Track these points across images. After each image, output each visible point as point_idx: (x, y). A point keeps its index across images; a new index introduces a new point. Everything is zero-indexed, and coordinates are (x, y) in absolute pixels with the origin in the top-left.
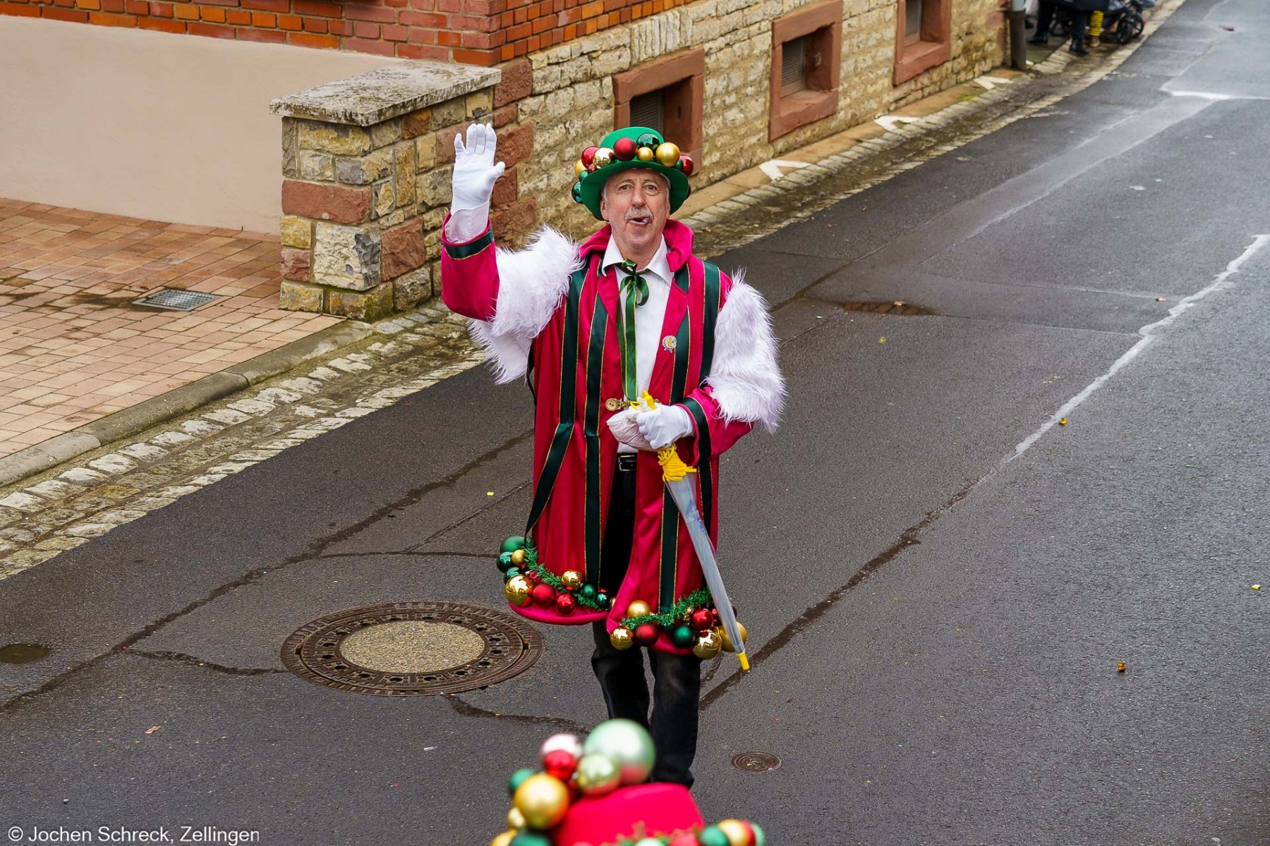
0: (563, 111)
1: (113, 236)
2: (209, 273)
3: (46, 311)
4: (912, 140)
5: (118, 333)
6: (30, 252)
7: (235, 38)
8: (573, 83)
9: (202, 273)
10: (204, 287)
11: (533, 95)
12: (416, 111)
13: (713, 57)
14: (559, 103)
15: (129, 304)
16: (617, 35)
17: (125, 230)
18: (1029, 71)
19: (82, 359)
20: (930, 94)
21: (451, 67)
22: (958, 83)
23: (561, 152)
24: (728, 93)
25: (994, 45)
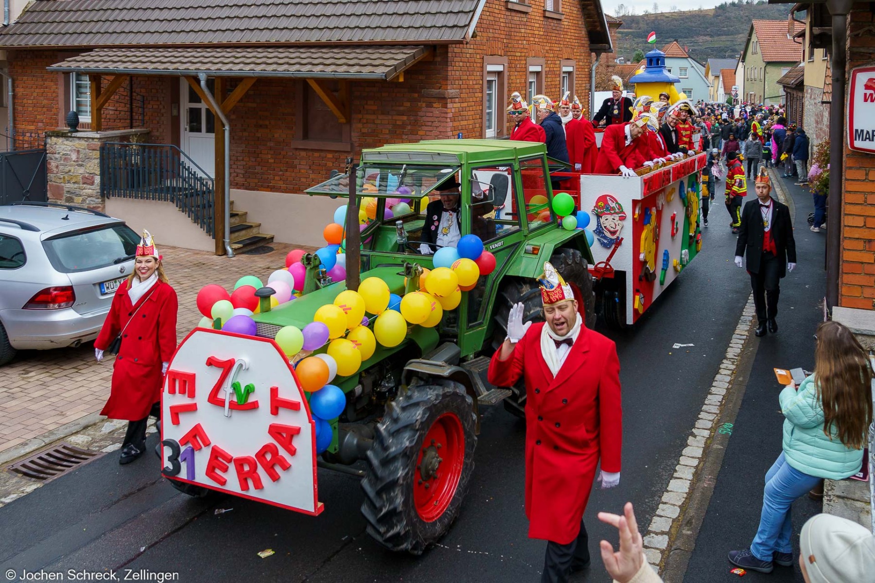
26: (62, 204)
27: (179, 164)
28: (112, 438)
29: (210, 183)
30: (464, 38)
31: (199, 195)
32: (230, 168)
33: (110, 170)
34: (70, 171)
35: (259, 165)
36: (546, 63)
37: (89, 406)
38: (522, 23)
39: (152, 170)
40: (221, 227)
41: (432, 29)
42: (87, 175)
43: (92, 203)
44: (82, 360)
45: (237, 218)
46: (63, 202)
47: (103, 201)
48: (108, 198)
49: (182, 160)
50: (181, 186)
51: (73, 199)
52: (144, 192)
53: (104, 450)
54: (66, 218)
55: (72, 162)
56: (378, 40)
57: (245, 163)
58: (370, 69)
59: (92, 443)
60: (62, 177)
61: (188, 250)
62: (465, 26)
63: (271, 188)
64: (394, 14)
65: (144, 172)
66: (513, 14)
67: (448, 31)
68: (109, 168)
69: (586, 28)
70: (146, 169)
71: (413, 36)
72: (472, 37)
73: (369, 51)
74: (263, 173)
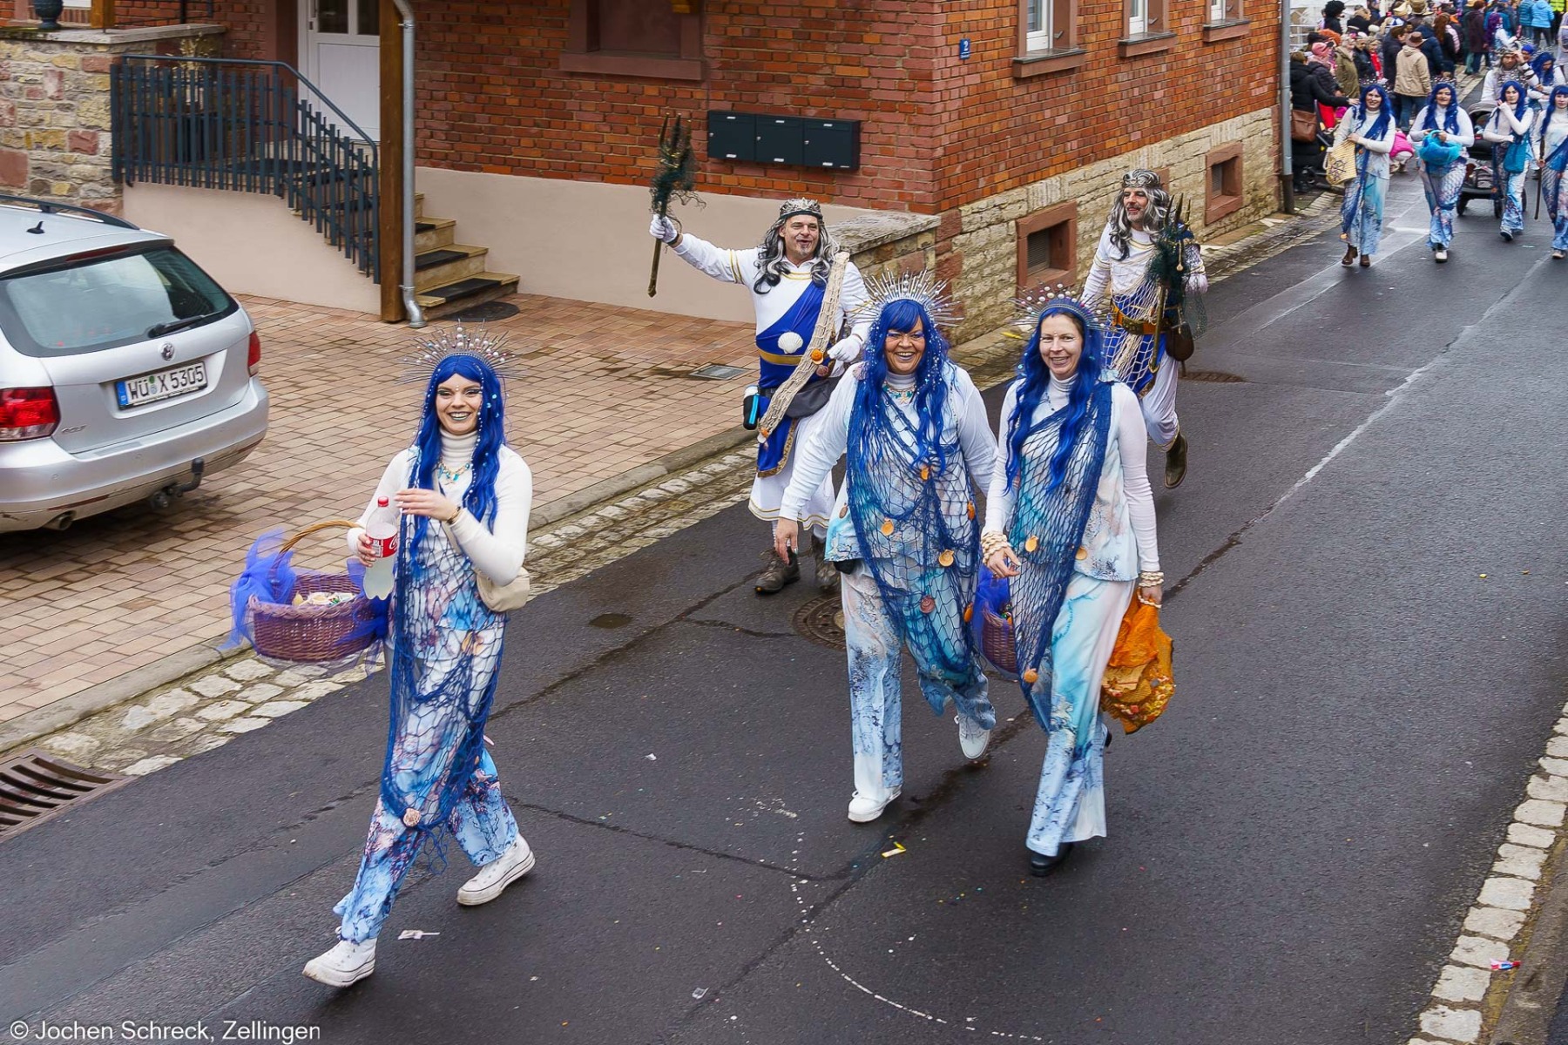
0: (983, 244)
1: (678, 329)
2: (741, 354)
3: (630, 380)
4: (1220, 261)
5: (679, 395)
6: (620, 340)
7: (762, 197)
8: (989, 225)
9: (737, 354)
10: (738, 363)
11: (962, 233)
12: (883, 245)
13: (1083, 207)
14: (980, 238)
15: (686, 375)
16: (1018, 193)
17: (685, 325)
18: (1297, 214)
19: (655, 413)
20: (1230, 230)
21: (906, 215)
22: (1249, 223)
23: (982, 271)
24: (1093, 231)
25: (1273, 197)
26: (23, 196)
27: (297, 107)
28: (147, 742)
29: (368, 151)
31: (342, 179)
32: (416, 116)
33: (135, 119)
34: (41, 120)
35: (483, 111)
37: (93, 668)
39: (233, 119)
40: (393, 256)
42: (81, 130)
43: (93, 195)
44: (75, 561)
45: (430, 233)
46: (26, 193)
47: (119, 191)
48: (130, 185)
49: (301, 98)
50: (300, 159)
51: (49, 186)
52: (214, 171)
53: (130, 771)
54: (38, 230)
55: (47, 101)
57: (451, 108)
59: (102, 753)
60: (23, 133)
61: (315, 308)
63: (513, 166)
65: (213, 122)
68: (131, 114)
70: (219, 118)
74: (493, 131)
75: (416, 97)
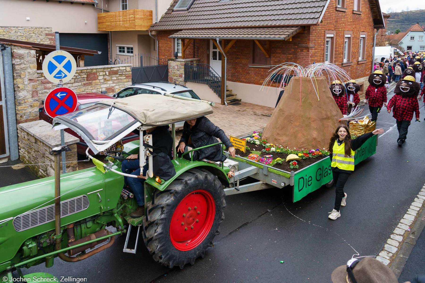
29: (220, 78)
30: (317, 23)
31: (216, 83)
33: (187, 72)
34: (175, 72)
36: (353, 34)
38: (343, 16)
39: (201, 73)
40: (223, 95)
41: (304, 19)
42: (180, 74)
43: (182, 83)
45: (229, 92)
46: (173, 82)
47: (185, 83)
48: (187, 82)
49: (210, 70)
50: (210, 79)
51: (176, 82)
52: (198, 80)
54: (175, 88)
56: (282, 24)
57: (232, 72)
58: (279, 36)
60: (173, 74)
62: (318, 18)
63: (241, 81)
64: (288, 14)
65: (198, 74)
66: (339, 12)
67: (311, 20)
69: (373, 17)
71: (296, 23)
72: (321, 22)
73: (278, 29)
74: (238, 76)
75: (227, 70)
